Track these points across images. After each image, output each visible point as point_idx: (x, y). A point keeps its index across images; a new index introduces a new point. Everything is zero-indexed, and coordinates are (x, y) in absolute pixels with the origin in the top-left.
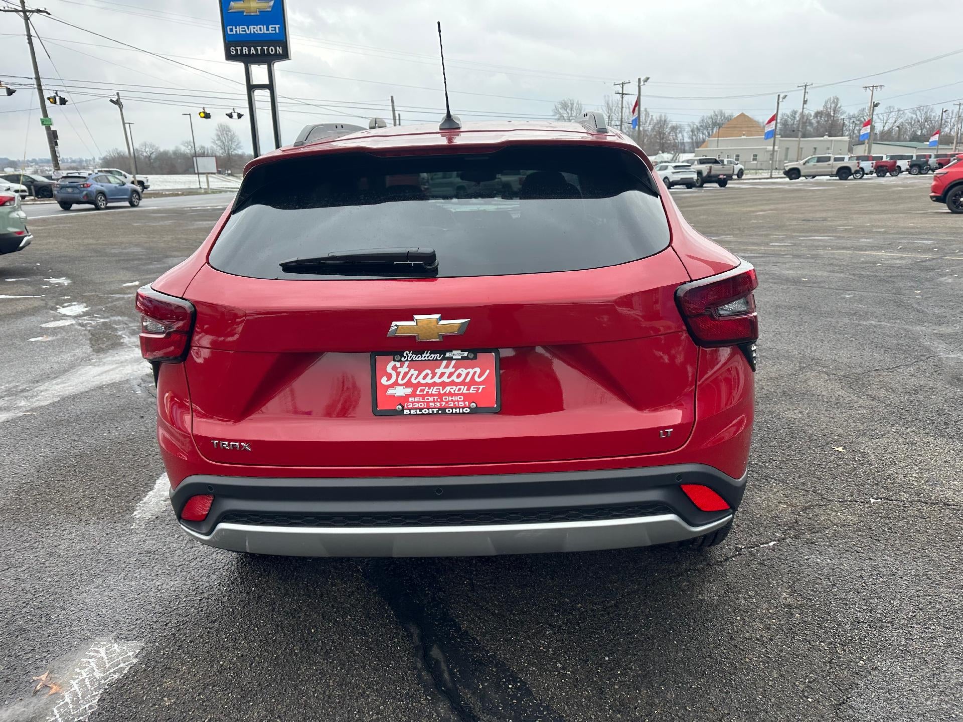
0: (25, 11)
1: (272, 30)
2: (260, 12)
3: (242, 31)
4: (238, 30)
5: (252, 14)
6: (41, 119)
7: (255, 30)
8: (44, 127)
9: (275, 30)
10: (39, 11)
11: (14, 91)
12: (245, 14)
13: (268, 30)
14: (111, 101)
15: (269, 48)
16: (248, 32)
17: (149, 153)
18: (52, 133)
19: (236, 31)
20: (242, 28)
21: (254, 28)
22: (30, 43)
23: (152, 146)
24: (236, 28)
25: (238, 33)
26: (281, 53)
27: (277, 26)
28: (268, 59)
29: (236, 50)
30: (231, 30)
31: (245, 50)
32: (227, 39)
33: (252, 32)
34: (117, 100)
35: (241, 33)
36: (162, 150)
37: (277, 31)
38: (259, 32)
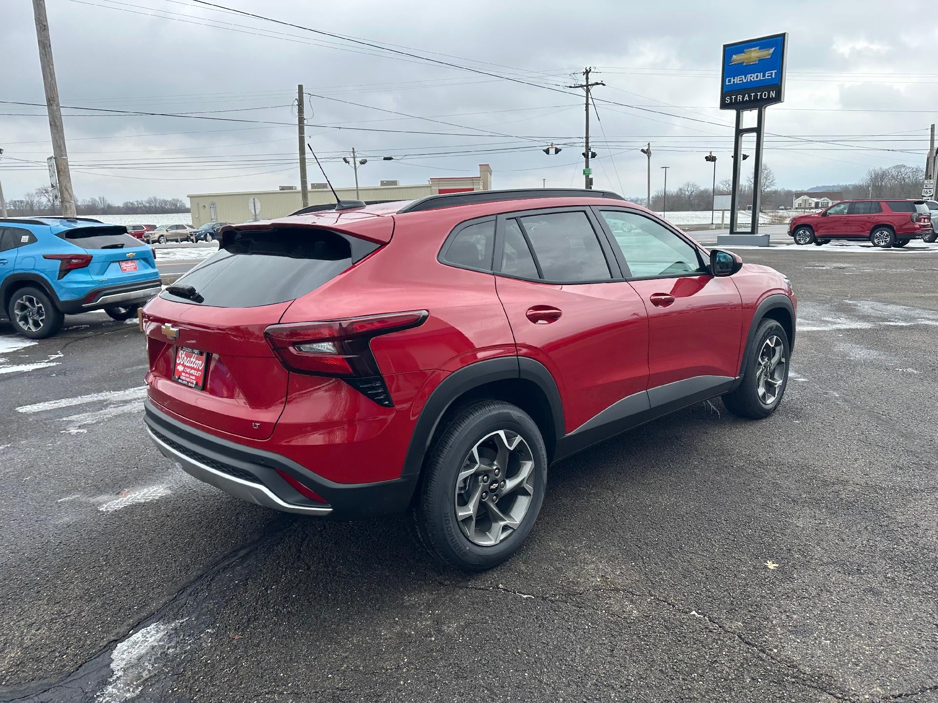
0: (587, 86)
1: (768, 76)
2: (759, 60)
3: (739, 81)
4: (735, 80)
5: (752, 63)
6: (584, 170)
7: (751, 78)
8: (584, 176)
9: (771, 76)
10: (597, 84)
11: (560, 150)
12: (744, 64)
13: (764, 76)
14: (643, 151)
15: (762, 94)
16: (745, 81)
17: (690, 192)
18: (589, 180)
19: (734, 82)
20: (740, 78)
21: (751, 76)
22: (587, 110)
23: (693, 186)
24: (734, 79)
25: (736, 82)
26: (774, 96)
27: (774, 72)
28: (759, 104)
29: (731, 99)
30: (729, 81)
31: (740, 98)
32: (724, 90)
33: (749, 80)
34: (647, 150)
35: (738, 82)
36: (702, 188)
37: (773, 76)
38: (755, 79)
